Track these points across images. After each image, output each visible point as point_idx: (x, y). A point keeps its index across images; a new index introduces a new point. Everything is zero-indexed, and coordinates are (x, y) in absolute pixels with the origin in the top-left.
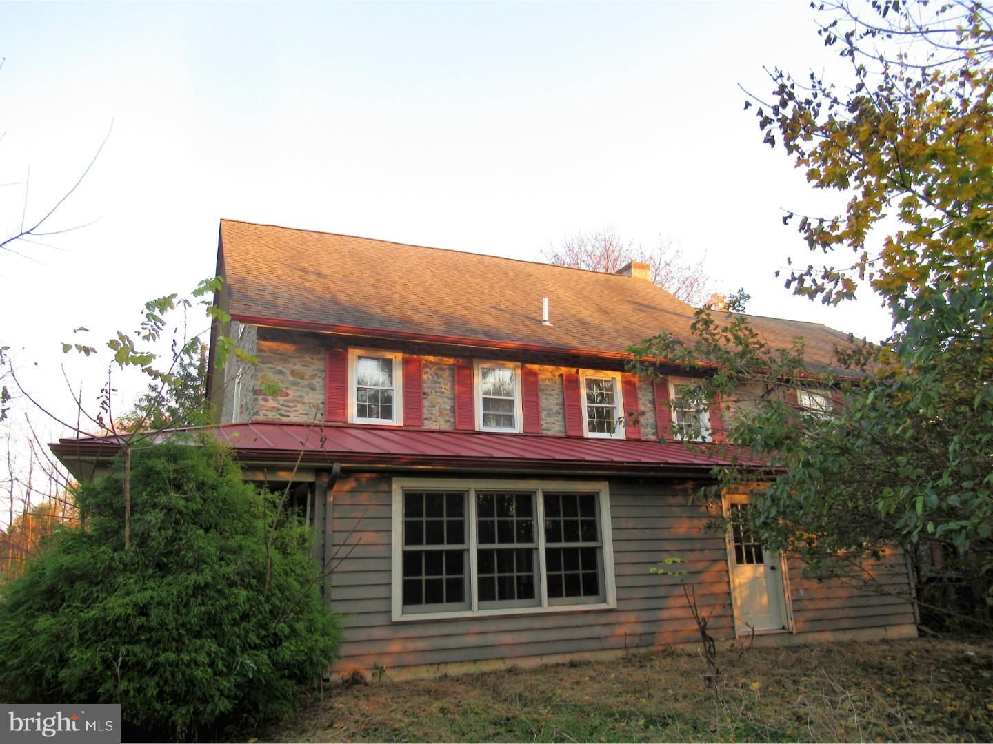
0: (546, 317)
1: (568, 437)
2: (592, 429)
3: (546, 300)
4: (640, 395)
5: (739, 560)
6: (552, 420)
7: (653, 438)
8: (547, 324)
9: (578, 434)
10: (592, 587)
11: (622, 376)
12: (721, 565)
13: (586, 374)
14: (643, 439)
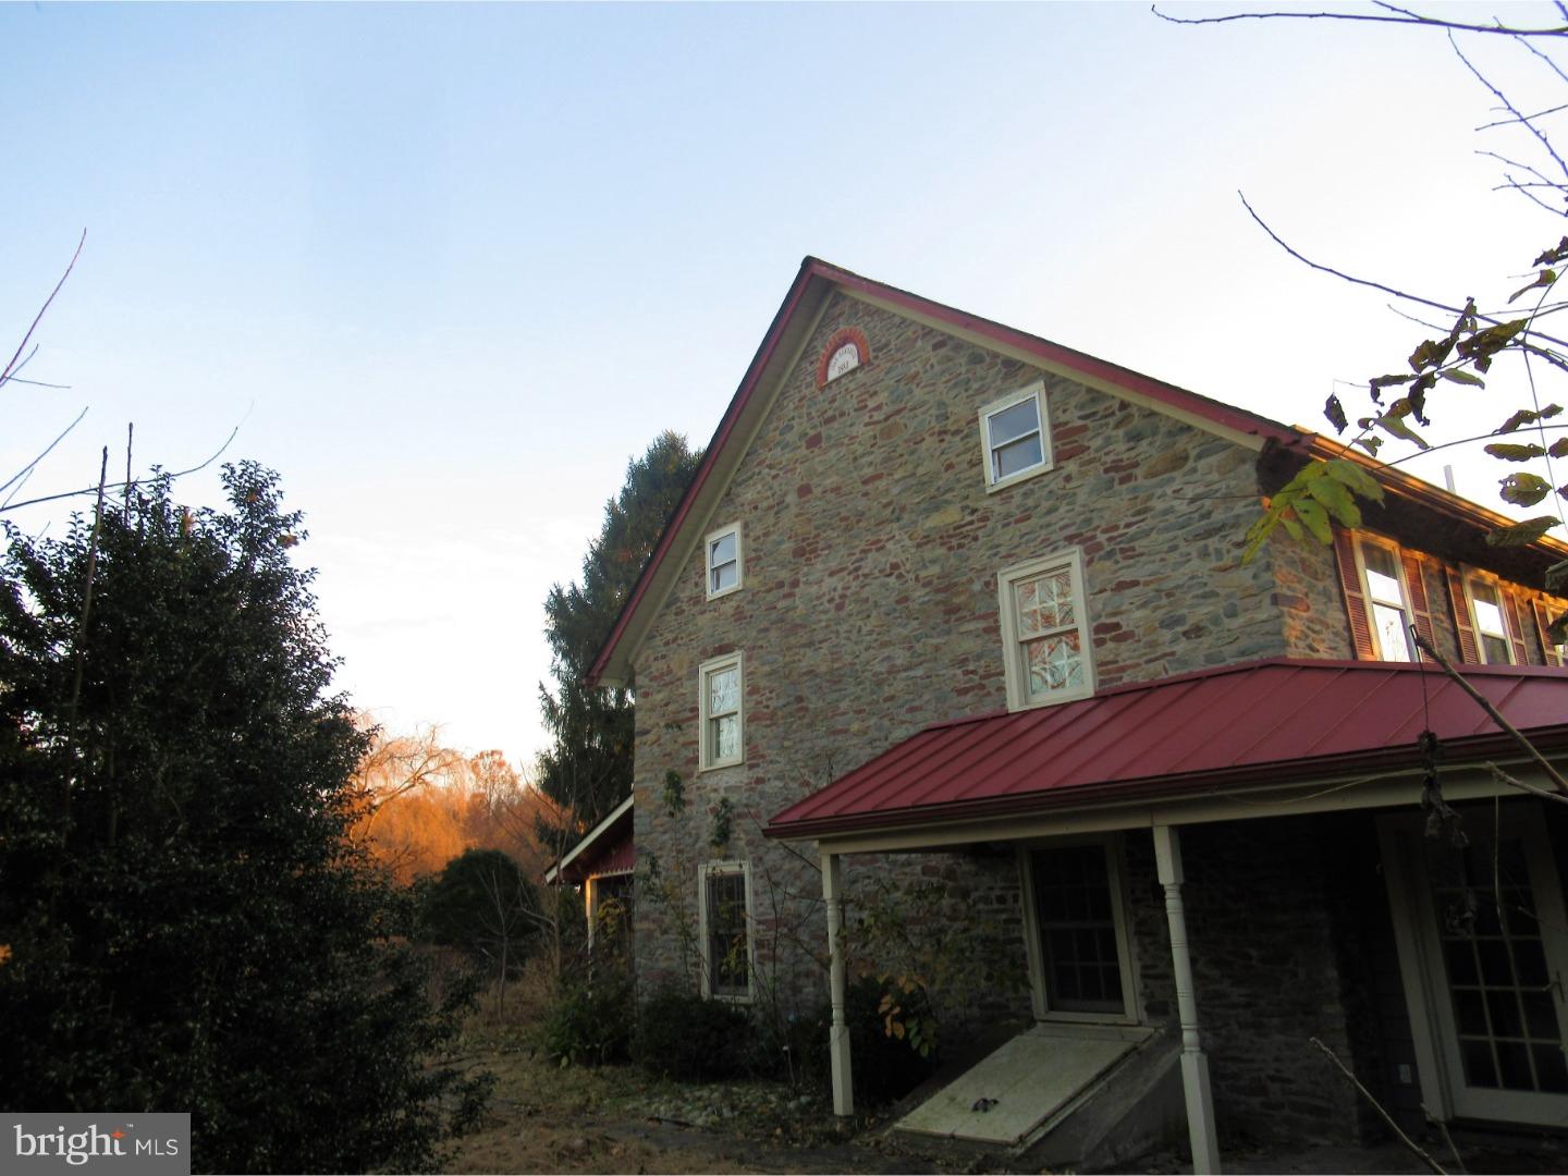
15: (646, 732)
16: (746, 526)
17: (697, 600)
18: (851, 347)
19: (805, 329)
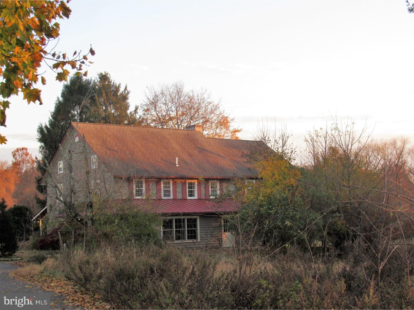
0: (177, 163)
1: (183, 199)
2: (189, 196)
3: (177, 158)
4: (201, 186)
5: (225, 231)
6: (179, 194)
7: (204, 198)
8: (177, 166)
9: (186, 198)
10: (195, 237)
11: (197, 181)
12: (221, 233)
13: (188, 181)
14: (202, 198)
15: (49, 195)
16: (64, 162)
17: (57, 173)
18: (78, 137)
19: (72, 131)
